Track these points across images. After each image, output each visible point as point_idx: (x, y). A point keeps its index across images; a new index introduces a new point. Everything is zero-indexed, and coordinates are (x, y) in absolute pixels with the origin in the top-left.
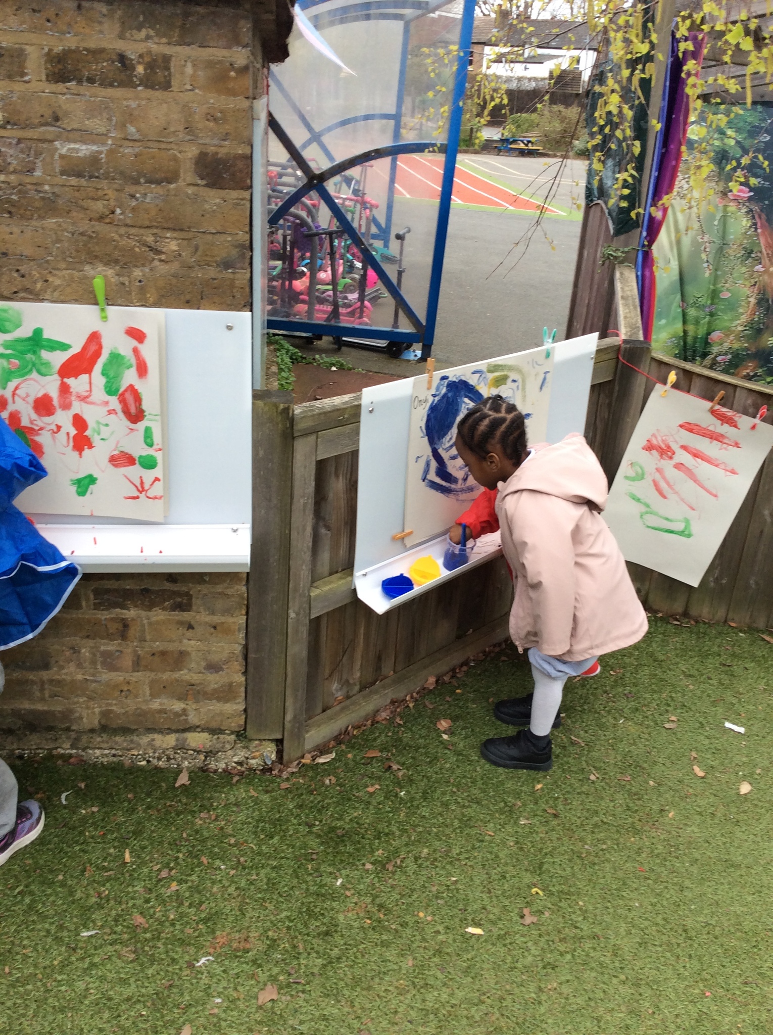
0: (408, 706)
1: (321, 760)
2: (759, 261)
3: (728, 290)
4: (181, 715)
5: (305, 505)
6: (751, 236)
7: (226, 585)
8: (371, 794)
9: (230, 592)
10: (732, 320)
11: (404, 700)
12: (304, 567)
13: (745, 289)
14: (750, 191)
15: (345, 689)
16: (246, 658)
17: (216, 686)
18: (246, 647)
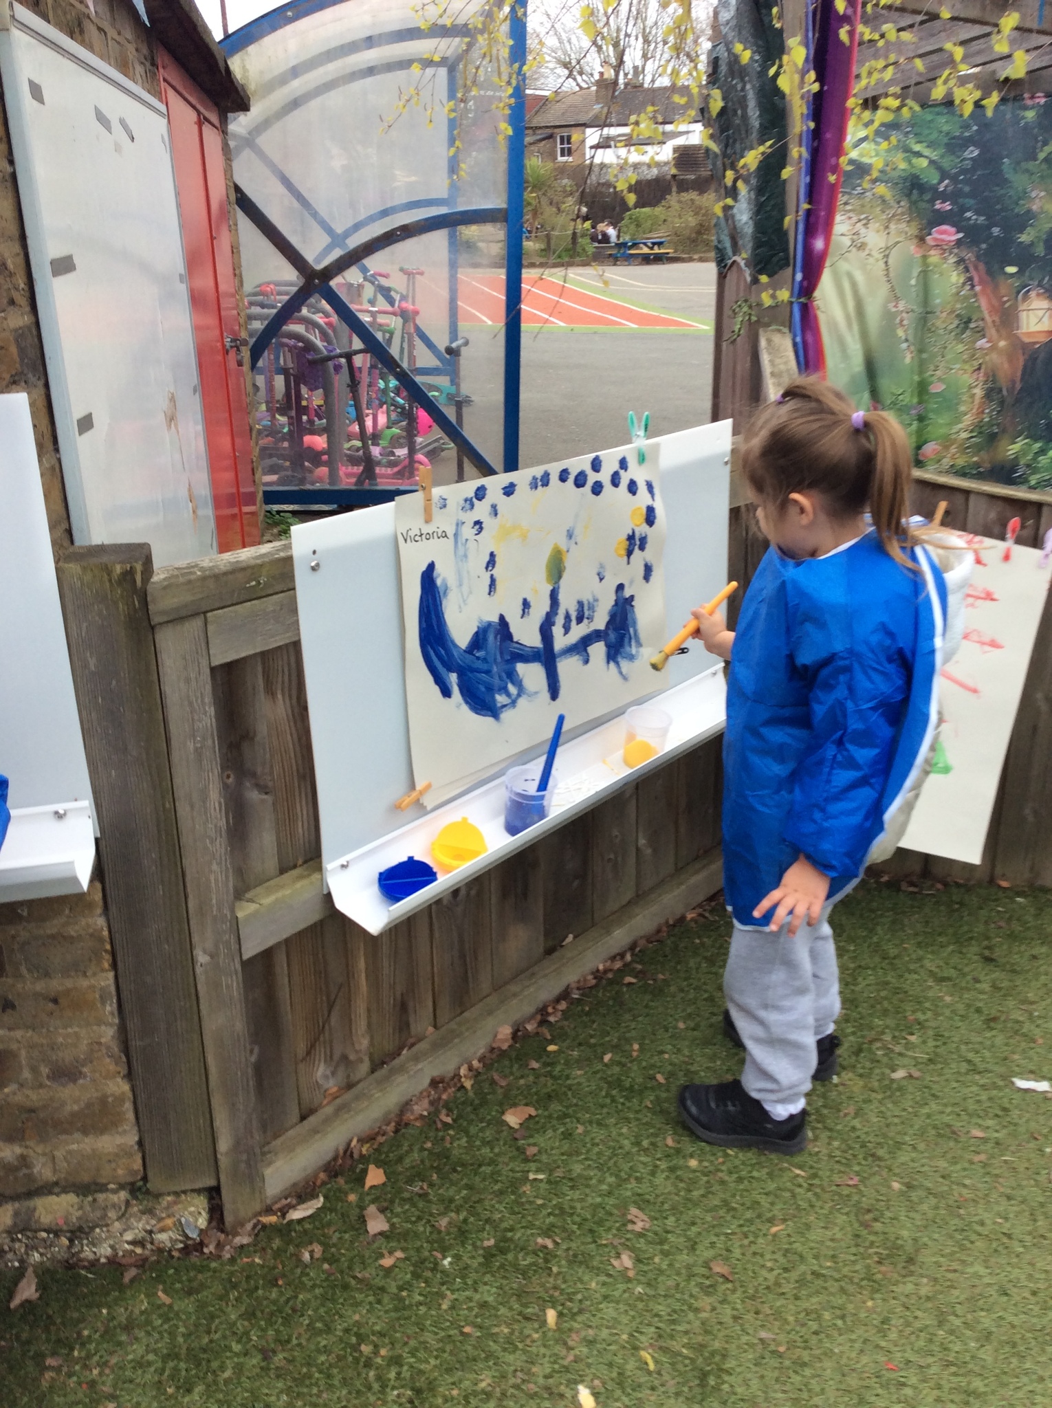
0: (463, 1087)
1: (296, 1215)
2: (981, 333)
3: (940, 379)
4: (17, 1169)
5: (198, 752)
6: (966, 298)
7: (63, 919)
8: (388, 1271)
9: (72, 931)
10: (951, 424)
11: (457, 1076)
12: (215, 867)
13: (966, 376)
14: (958, 232)
15: (341, 1073)
16: (126, 1048)
17: (76, 1108)
18: (123, 1030)
